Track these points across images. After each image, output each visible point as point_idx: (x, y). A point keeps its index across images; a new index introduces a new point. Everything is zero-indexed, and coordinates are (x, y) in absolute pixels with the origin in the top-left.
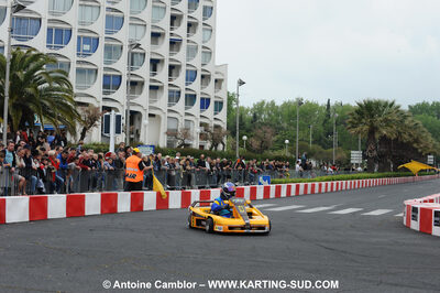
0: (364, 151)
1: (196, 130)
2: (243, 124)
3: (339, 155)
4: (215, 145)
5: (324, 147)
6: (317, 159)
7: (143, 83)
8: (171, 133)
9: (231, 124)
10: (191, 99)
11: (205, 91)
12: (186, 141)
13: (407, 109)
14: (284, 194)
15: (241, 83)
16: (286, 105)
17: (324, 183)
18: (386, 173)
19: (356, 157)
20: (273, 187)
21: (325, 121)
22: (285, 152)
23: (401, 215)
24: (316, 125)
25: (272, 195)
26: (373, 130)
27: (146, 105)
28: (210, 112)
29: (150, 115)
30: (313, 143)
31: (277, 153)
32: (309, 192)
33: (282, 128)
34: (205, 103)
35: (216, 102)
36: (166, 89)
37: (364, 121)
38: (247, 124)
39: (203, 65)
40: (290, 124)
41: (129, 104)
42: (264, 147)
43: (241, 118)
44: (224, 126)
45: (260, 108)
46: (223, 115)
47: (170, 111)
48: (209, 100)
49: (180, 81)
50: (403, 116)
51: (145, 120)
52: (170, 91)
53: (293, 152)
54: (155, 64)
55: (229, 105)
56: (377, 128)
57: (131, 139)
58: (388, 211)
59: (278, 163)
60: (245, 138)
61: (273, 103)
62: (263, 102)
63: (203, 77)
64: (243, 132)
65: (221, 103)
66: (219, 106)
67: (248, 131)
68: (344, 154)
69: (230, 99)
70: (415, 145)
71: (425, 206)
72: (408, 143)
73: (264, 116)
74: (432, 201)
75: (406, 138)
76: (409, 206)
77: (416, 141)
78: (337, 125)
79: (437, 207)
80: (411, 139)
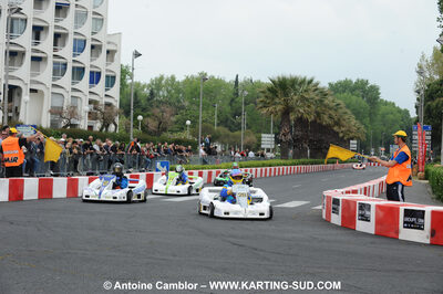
0: (276, 134)
1: (85, 108)
2: (138, 103)
3: (248, 139)
4: (106, 125)
5: (230, 129)
6: (222, 143)
7: (23, 54)
8: (56, 112)
9: (124, 101)
11: (95, 63)
12: (73, 121)
13: (328, 86)
15: (137, 55)
16: (188, 81)
18: (301, 160)
19: (267, 140)
21: (232, 100)
22: (186, 135)
23: (320, 207)
24: (222, 105)
26: (287, 111)
27: (27, 79)
28: (100, 87)
29: (32, 91)
30: (218, 125)
31: (176, 136)
33: (183, 108)
34: (95, 77)
35: (107, 76)
36: (51, 60)
37: (277, 100)
38: (143, 103)
39: (93, 33)
40: (192, 103)
41: (7, 77)
42: (162, 128)
43: (135, 94)
44: (117, 105)
45: (158, 84)
46: (115, 91)
47: (54, 86)
48: (99, 74)
50: (324, 94)
51: (26, 96)
52: (55, 63)
53: (195, 134)
54: (38, 31)
55: (122, 80)
56: (292, 108)
57: (10, 118)
58: (304, 203)
59: (177, 147)
60: (140, 118)
61: (173, 78)
62: (162, 78)
63: (93, 47)
64: (139, 111)
65: (114, 77)
66: (111, 81)
67: (144, 110)
68: (253, 138)
69: (124, 72)
70: (336, 128)
71: (347, 197)
72: (328, 126)
73: (163, 93)
74: (355, 192)
75: (326, 120)
76: (329, 197)
77: (338, 123)
78: (246, 104)
79: (360, 198)
80: (331, 122)
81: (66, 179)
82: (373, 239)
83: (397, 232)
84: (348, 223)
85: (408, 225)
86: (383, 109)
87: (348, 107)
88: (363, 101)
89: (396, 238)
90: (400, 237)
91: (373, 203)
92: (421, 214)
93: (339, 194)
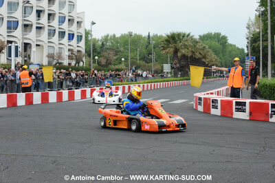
0: (172, 64)
1: (66, 53)
2: (95, 50)
3: (156, 67)
4: (78, 62)
5: (146, 62)
7: (32, 25)
8: (51, 56)
9: (87, 49)
10: (62, 34)
11: (71, 29)
12: (60, 61)
13: (198, 38)
15: (93, 23)
16: (123, 37)
17: (146, 85)
18: (186, 78)
19: (167, 68)
20: (114, 88)
21: (147, 46)
22: (122, 66)
23: (193, 103)
24: (141, 49)
26: (176, 51)
27: (34, 39)
28: (74, 42)
29: (37, 45)
30: (140, 60)
31: (117, 67)
33: (120, 51)
34: (71, 37)
35: (78, 36)
36: (47, 28)
37: (171, 45)
38: (98, 49)
39: (69, 13)
40: (125, 49)
41: (24, 38)
42: (108, 63)
43: (94, 45)
44: (83, 51)
45: (106, 38)
46: (82, 44)
47: (49, 42)
48: (73, 35)
49: (55, 23)
50: (195, 42)
51: (34, 48)
52: (49, 30)
53: (127, 66)
54: (39, 13)
55: (86, 37)
56: (179, 49)
57: (25, 61)
58: (185, 100)
59: (117, 73)
60: (96, 58)
61: (114, 35)
62: (108, 36)
63: (69, 20)
64: (95, 54)
65: (81, 36)
66: (80, 38)
67: (99, 53)
68: (158, 67)
69: (87, 33)
70: (204, 60)
71: (206, 96)
72: (199, 58)
73: (109, 44)
74: (212, 94)
75: (198, 55)
76: (196, 97)
77: (204, 57)
78: (154, 48)
79: (214, 97)
80: (200, 56)
81: (56, 92)
82: (218, 118)
83: (232, 114)
84: (207, 110)
85: (238, 110)
86: (230, 48)
87: (210, 48)
88: (219, 45)
89: (232, 117)
90: (234, 117)
91: (219, 99)
92: (244, 104)
93: (202, 95)
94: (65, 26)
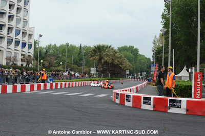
0: (97, 68)
1: (19, 57)
2: (41, 55)
3: (85, 70)
4: (28, 64)
5: (78, 66)
6: (75, 71)
8: (8, 59)
9: (35, 55)
10: (17, 43)
11: (24, 39)
12: (15, 62)
13: (117, 49)
14: (59, 87)
15: (41, 36)
16: (61, 46)
17: (77, 82)
18: (107, 78)
19: (93, 70)
20: (54, 84)
21: (79, 54)
22: (60, 68)
24: (75, 56)
25: (54, 87)
26: (101, 59)
28: (26, 49)
30: (73, 64)
31: (56, 68)
32: (71, 86)
33: (59, 57)
34: (24, 45)
36: (6, 38)
37: (97, 54)
38: (43, 55)
39: (23, 27)
40: (63, 55)
42: (50, 65)
43: (40, 52)
44: (32, 56)
45: (49, 47)
46: (32, 51)
47: (7, 48)
48: (26, 43)
49: (13, 35)
50: (115, 52)
52: (8, 39)
53: (64, 68)
55: (35, 47)
56: (102, 57)
58: (106, 95)
60: (42, 61)
61: (55, 45)
62: (51, 45)
63: (23, 33)
64: (41, 58)
65: (31, 45)
66: (30, 46)
67: (44, 58)
68: (87, 69)
69: (35, 43)
70: (120, 66)
71: (122, 92)
72: (117, 64)
73: (51, 51)
74: (126, 91)
75: (116, 62)
76: (115, 93)
77: (121, 64)
78: (84, 56)
79: (128, 93)
80: (118, 63)
81: (12, 85)
82: (131, 109)
83: (141, 106)
84: (122, 103)
85: (145, 103)
86: (140, 58)
87: (125, 57)
88: (132, 55)
89: (140, 108)
90: (142, 108)
91: (132, 94)
92: (150, 99)
93: (119, 92)
94: (20, 37)
